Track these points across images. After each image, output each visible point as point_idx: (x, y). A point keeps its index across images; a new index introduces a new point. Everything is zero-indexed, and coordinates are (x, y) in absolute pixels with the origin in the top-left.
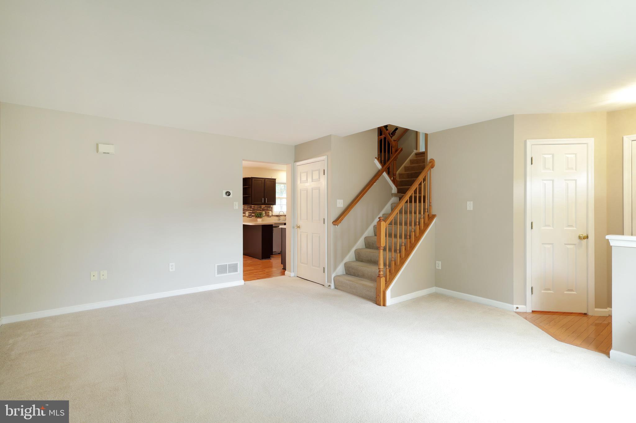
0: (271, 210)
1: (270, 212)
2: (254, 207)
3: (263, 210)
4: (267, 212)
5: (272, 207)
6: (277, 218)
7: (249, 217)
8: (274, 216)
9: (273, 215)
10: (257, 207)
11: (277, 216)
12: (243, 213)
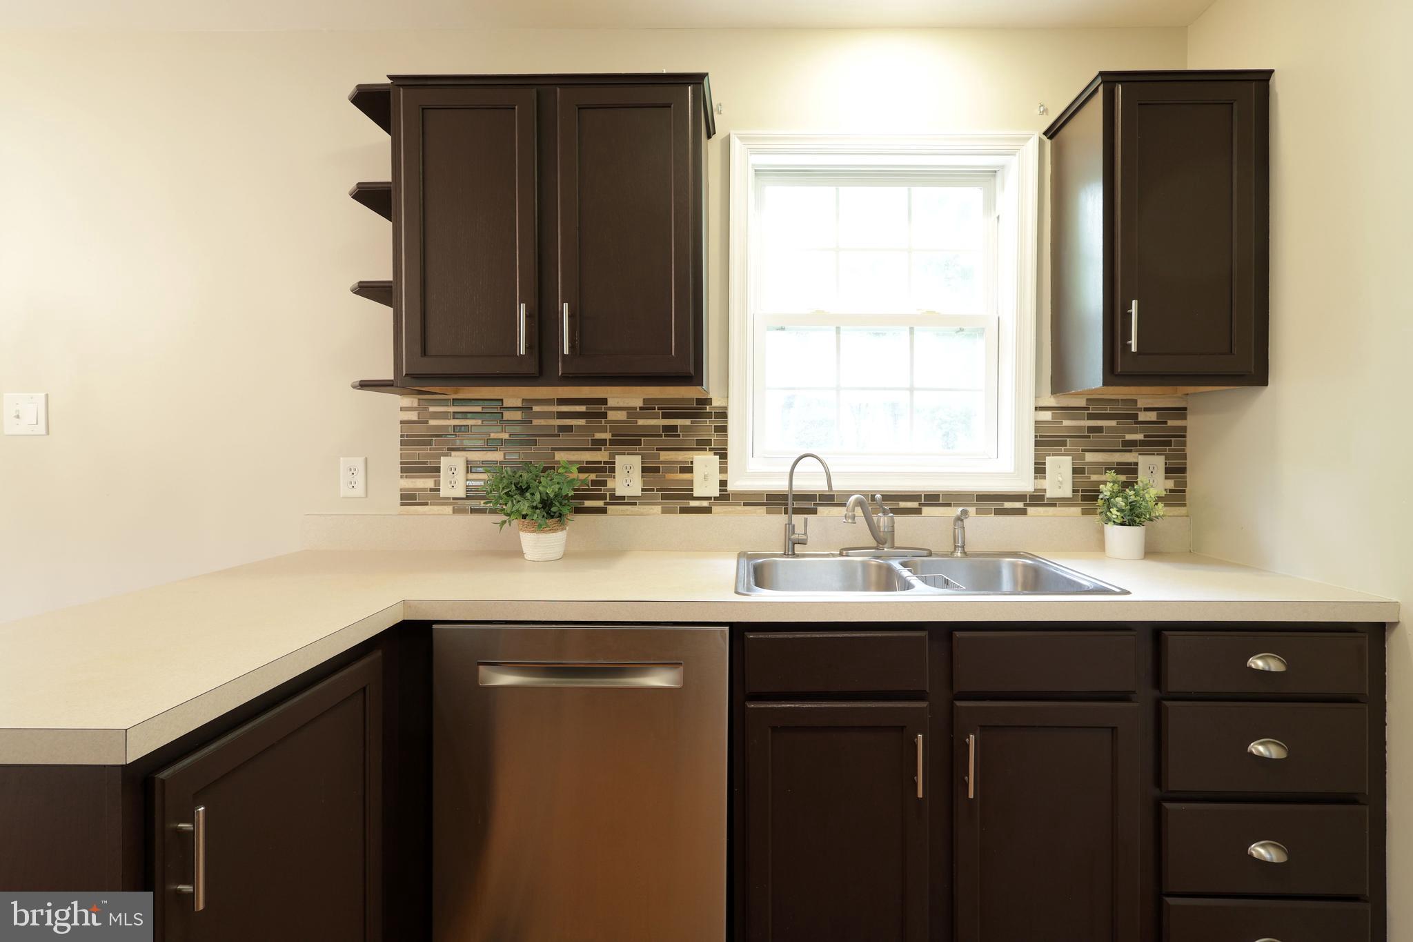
0: (714, 437)
1: (705, 463)
2: (527, 406)
3: (626, 440)
4: (664, 456)
5: (723, 415)
6: (776, 522)
7: (474, 511)
8: (751, 500)
9: (731, 487)
10: (562, 415)
11: (774, 501)
12: (408, 469)
